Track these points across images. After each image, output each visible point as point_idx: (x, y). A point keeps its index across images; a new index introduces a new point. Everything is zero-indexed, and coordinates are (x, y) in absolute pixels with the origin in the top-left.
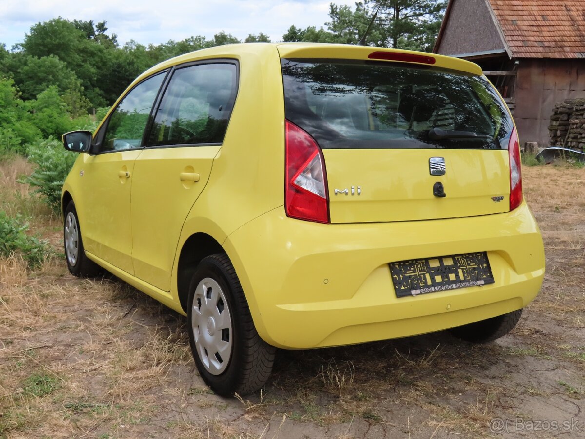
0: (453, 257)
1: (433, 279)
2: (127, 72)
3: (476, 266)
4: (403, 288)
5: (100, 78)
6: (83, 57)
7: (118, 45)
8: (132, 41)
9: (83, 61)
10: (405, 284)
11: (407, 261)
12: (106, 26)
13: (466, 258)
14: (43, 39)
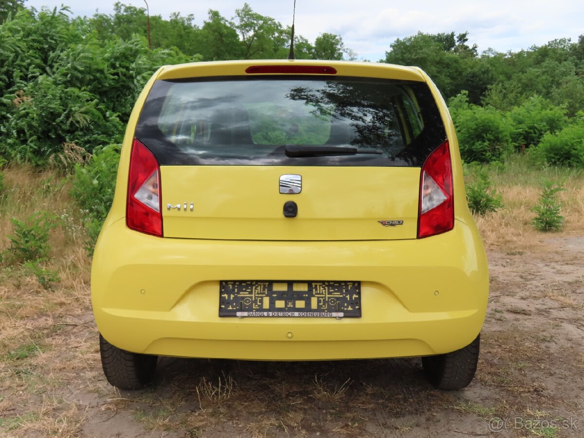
0: (309, 283)
1: (272, 303)
2: (481, 81)
3: (342, 296)
4: (230, 308)
5: (454, 88)
6: (438, 68)
7: (477, 55)
8: (490, 50)
9: (439, 72)
10: (234, 304)
11: (245, 281)
12: (467, 37)
13: (329, 286)
14: (403, 53)
